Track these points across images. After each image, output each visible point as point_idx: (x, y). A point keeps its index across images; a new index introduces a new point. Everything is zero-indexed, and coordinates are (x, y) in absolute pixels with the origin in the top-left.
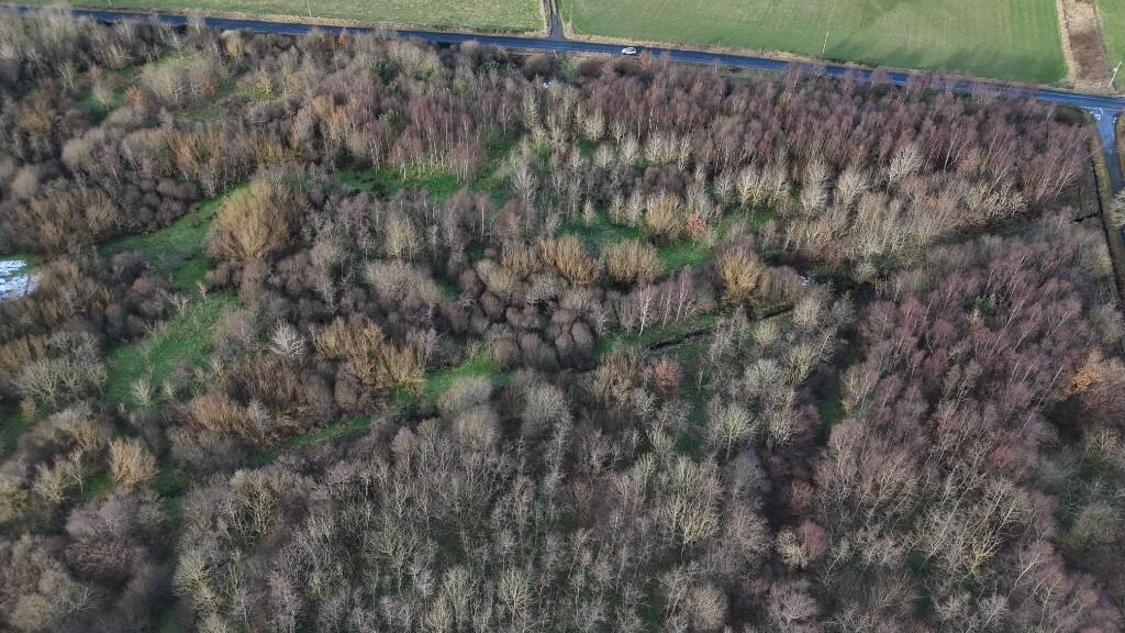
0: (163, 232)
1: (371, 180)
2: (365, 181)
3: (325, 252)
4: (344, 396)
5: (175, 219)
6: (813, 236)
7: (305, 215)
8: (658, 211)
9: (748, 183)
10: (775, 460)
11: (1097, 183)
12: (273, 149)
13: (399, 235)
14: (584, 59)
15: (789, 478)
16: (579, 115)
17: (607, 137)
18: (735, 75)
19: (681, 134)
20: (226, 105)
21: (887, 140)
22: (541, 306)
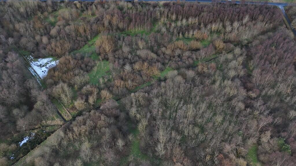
0: (82, 49)
1: (126, 33)
2: (124, 34)
3: (126, 49)
4: (145, 78)
5: (84, 46)
6: (232, 36)
7: (117, 42)
8: (196, 34)
9: (214, 27)
10: (242, 79)
11: (284, 21)
12: (101, 28)
13: (141, 44)
14: (163, 3)
15: (246, 83)
16: (169, 15)
17: (177, 19)
18: (199, 4)
19: (195, 17)
20: (81, 19)
21: (241, 15)
22: (179, 56)
